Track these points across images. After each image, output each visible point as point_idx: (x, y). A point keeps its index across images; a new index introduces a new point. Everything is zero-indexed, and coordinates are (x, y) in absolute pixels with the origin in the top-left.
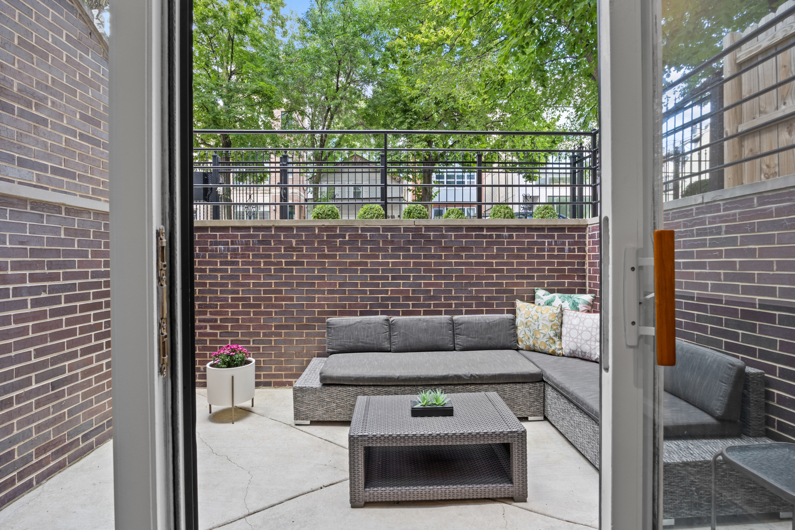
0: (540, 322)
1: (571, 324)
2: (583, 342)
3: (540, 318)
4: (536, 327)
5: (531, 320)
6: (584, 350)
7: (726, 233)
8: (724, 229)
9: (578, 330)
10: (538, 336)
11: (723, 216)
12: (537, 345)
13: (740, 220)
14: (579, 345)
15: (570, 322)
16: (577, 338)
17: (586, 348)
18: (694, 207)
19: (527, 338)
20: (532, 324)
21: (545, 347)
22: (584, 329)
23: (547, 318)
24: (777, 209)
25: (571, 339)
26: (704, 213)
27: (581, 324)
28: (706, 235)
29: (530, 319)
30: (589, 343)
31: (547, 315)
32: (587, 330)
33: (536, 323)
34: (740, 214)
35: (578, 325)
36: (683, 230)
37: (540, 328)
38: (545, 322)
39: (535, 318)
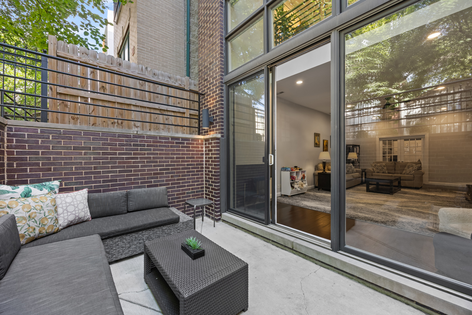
0: (46, 210)
1: (66, 203)
2: (80, 211)
3: (44, 207)
4: (43, 215)
5: (35, 211)
6: (80, 216)
7: (147, 146)
8: (146, 145)
9: (74, 205)
10: (46, 222)
11: (146, 140)
12: (44, 231)
13: (153, 143)
14: (77, 215)
15: (64, 202)
16: (75, 210)
17: (82, 215)
18: (132, 135)
19: (31, 230)
20: (38, 214)
21: (52, 229)
22: (78, 202)
23: (50, 204)
24: (164, 141)
25: (69, 214)
26: (137, 138)
27: (75, 200)
28: (138, 146)
29: (32, 211)
30: (83, 210)
31: (49, 202)
32: (81, 203)
33: (42, 212)
34: (152, 141)
35: (73, 201)
36: (125, 143)
37: (47, 214)
38: (49, 208)
39: (39, 208)
